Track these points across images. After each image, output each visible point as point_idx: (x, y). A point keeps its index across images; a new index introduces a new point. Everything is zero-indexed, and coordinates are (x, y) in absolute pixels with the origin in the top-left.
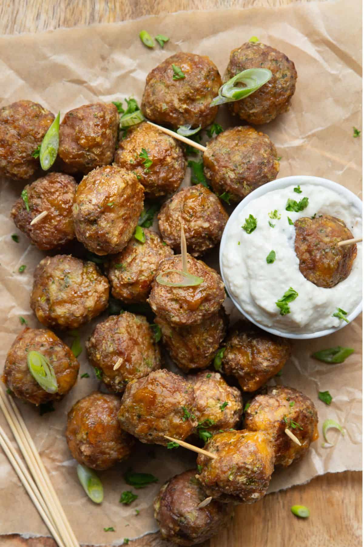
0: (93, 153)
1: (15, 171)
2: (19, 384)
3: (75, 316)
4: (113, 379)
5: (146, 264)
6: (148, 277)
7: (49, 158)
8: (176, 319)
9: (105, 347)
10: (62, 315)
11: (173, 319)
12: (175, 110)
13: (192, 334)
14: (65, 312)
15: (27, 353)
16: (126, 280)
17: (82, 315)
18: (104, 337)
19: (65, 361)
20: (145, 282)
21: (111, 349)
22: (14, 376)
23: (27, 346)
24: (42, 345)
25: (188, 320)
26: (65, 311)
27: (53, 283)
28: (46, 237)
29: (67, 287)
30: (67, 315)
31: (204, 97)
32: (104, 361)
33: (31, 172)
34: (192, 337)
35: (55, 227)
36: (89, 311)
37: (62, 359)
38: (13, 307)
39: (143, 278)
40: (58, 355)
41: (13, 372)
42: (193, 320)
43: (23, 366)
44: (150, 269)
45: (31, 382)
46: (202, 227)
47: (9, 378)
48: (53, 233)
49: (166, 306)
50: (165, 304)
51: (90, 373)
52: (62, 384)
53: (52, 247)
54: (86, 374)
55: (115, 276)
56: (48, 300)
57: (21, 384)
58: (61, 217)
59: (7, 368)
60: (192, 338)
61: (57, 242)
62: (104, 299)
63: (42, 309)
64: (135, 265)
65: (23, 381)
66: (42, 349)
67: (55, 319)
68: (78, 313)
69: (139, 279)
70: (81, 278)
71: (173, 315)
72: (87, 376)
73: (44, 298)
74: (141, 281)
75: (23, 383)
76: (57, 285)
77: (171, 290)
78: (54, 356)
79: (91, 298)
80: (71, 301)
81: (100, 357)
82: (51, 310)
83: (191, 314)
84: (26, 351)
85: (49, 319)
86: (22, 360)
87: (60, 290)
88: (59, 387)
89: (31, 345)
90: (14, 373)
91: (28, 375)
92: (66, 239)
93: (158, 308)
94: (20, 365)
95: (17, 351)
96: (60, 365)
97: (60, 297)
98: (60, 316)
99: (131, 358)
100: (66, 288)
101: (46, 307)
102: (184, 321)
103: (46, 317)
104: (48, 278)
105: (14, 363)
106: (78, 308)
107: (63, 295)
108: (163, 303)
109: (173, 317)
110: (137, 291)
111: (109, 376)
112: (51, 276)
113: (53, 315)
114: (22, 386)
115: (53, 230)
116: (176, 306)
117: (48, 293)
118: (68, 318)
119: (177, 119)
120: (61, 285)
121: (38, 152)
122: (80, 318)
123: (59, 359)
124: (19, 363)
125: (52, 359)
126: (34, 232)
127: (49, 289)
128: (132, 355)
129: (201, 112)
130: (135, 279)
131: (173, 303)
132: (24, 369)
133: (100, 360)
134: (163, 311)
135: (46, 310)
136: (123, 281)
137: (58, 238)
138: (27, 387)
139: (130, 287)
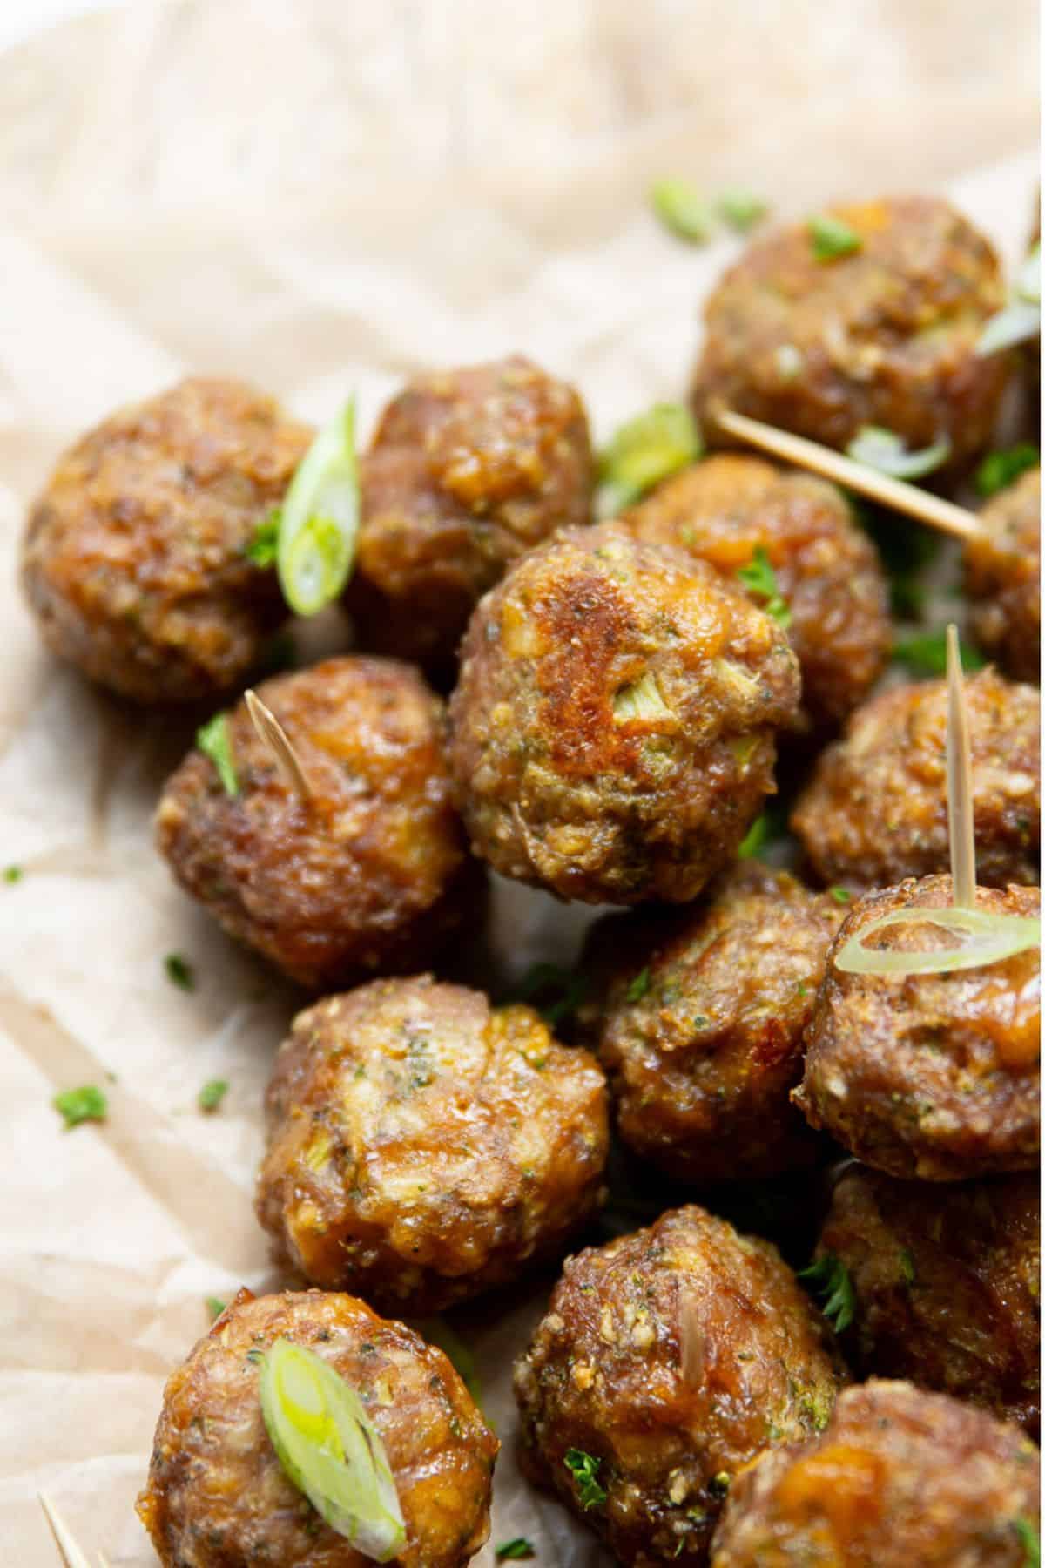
0: (506, 525)
1: (175, 628)
2: (224, 1516)
3: (465, 1204)
4: (657, 1486)
5: (770, 957)
6: (784, 1009)
7: (321, 565)
8: (941, 1121)
9: (614, 1329)
10: (410, 1204)
11: (929, 1123)
12: (834, 373)
13: (1008, 1243)
14: (421, 1189)
15: (255, 1369)
16: (685, 1028)
17: (496, 1202)
18: (603, 1292)
19: (432, 1413)
20: (772, 1027)
21: (643, 1335)
22: (199, 1477)
23: (255, 1339)
24: (325, 1337)
25: (997, 1123)
26: (421, 1181)
27: (360, 1073)
28: (311, 892)
29: (422, 1084)
30: (431, 1200)
31: (948, 314)
32: (611, 1393)
33: (240, 649)
34: (1009, 1255)
35: (353, 849)
36: (528, 1183)
37: (414, 1400)
38: (175, 1262)
39: (763, 1013)
40: (402, 1383)
41: (196, 1461)
42: (1020, 1122)
43: (238, 1431)
44: (793, 975)
45: (280, 1506)
46: (1003, 793)
47: (175, 1501)
48: (340, 873)
49: (893, 1062)
50: (887, 1054)
51: (534, 1538)
52: (422, 1519)
53: (341, 941)
54: (520, 1542)
55: (634, 1033)
56: (341, 1152)
57: (233, 1520)
58: (377, 803)
59: (165, 1449)
60: (1006, 1262)
61: (363, 917)
62: (589, 1139)
63: (314, 1197)
64: (721, 963)
65: (240, 1502)
66: (327, 1351)
67: (375, 1232)
68: (481, 1188)
69: (745, 1019)
70: (483, 1050)
71: (931, 1102)
72: (521, 1549)
73: (325, 1145)
74: (754, 1027)
75: (244, 1514)
76: (378, 1084)
77: (907, 996)
78: (380, 1387)
79: (533, 1128)
80: (447, 1142)
81: (594, 1377)
82: (356, 1185)
83: (1010, 1087)
84: (253, 1362)
85: (349, 1240)
86: (233, 1401)
87: (394, 1100)
88: (410, 1534)
89: (274, 1336)
90: (199, 1467)
91: (267, 1472)
92: (398, 902)
93: (854, 1085)
94: (227, 1427)
95: (212, 1364)
96: (410, 1427)
97: (393, 1129)
98: (396, 1209)
99: (738, 1369)
100: (420, 1090)
101: (334, 1186)
102: (981, 1125)
103: (333, 1227)
104: (334, 1063)
105: (198, 1421)
106: (479, 1167)
107: (410, 1120)
108: (877, 1053)
109: (930, 1110)
110: (738, 1080)
111: (638, 1478)
112: (348, 1051)
113: (365, 1209)
114: (236, 1530)
115: (342, 860)
116: (938, 1061)
117: (341, 1121)
118: (435, 1216)
119: (843, 410)
120: (397, 1079)
121: (272, 539)
122: (491, 1215)
123: (404, 1399)
124: (221, 1418)
125: (372, 1394)
126: (261, 876)
127: (341, 1104)
128: (742, 1358)
129: (944, 377)
130: (727, 1016)
131: (926, 1052)
132: (248, 1445)
133: (592, 1389)
134: (879, 1097)
135: (330, 1199)
136: (675, 1035)
137: (364, 897)
138: (261, 1531)
139: (704, 1067)
